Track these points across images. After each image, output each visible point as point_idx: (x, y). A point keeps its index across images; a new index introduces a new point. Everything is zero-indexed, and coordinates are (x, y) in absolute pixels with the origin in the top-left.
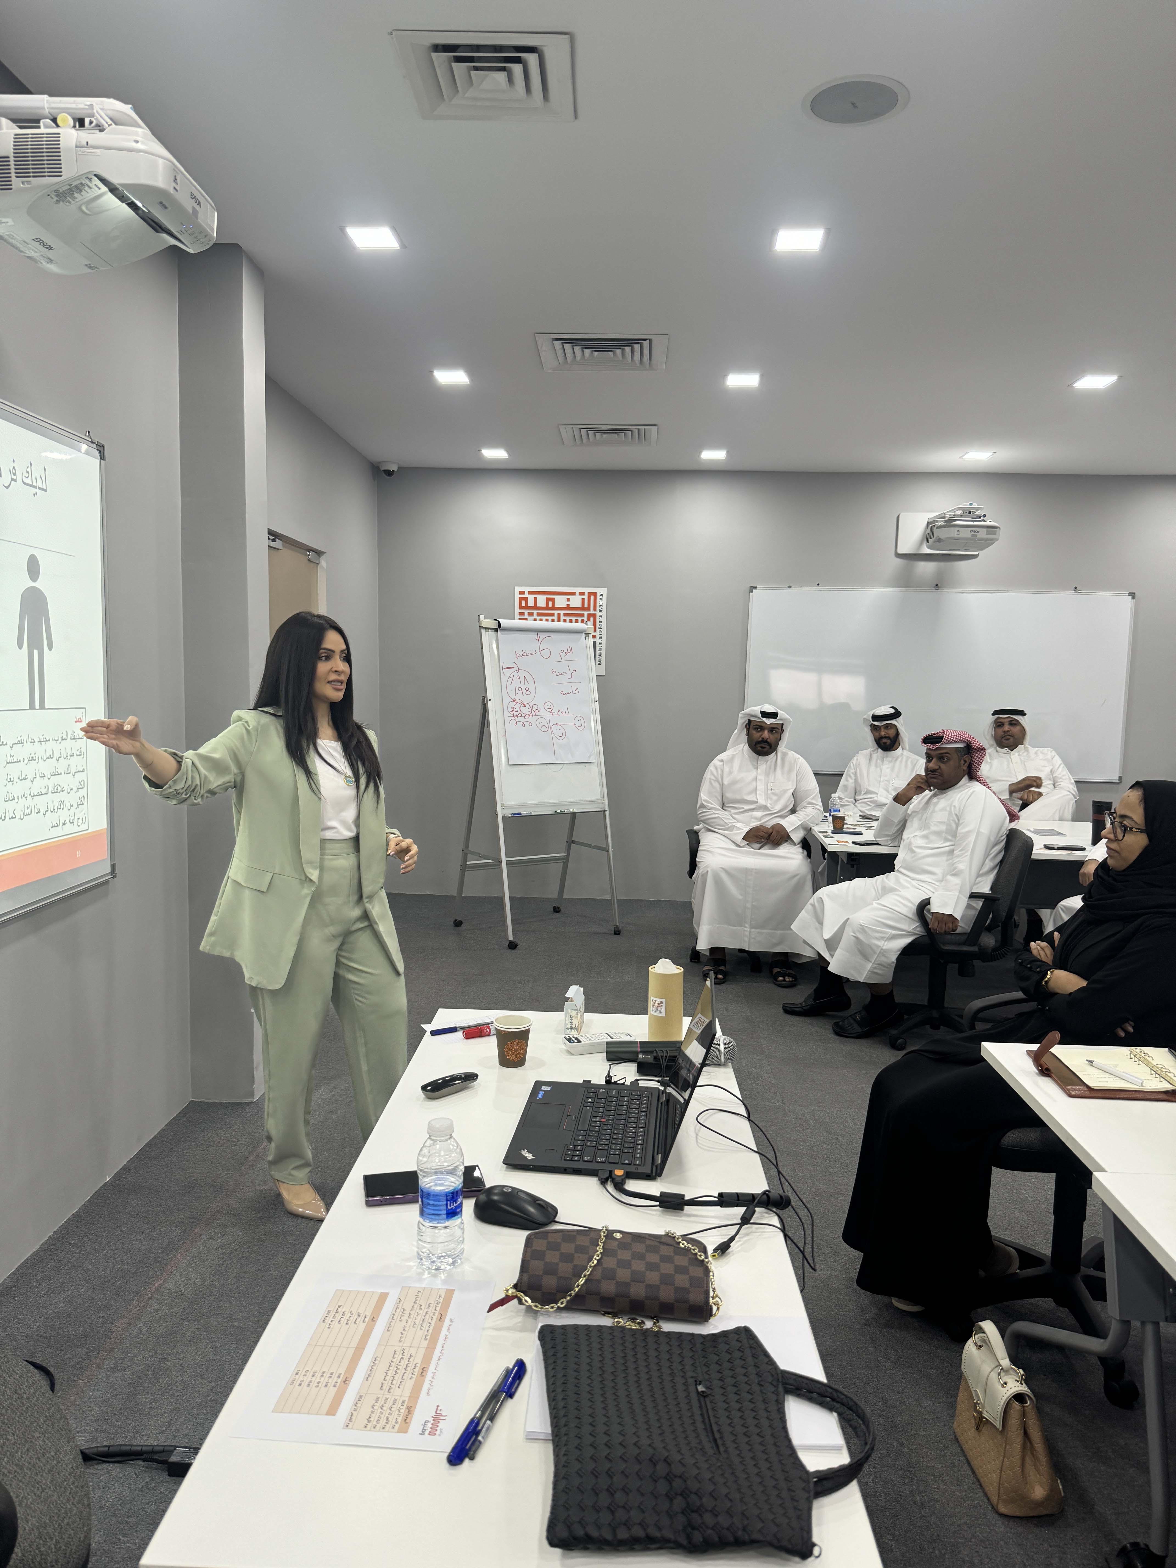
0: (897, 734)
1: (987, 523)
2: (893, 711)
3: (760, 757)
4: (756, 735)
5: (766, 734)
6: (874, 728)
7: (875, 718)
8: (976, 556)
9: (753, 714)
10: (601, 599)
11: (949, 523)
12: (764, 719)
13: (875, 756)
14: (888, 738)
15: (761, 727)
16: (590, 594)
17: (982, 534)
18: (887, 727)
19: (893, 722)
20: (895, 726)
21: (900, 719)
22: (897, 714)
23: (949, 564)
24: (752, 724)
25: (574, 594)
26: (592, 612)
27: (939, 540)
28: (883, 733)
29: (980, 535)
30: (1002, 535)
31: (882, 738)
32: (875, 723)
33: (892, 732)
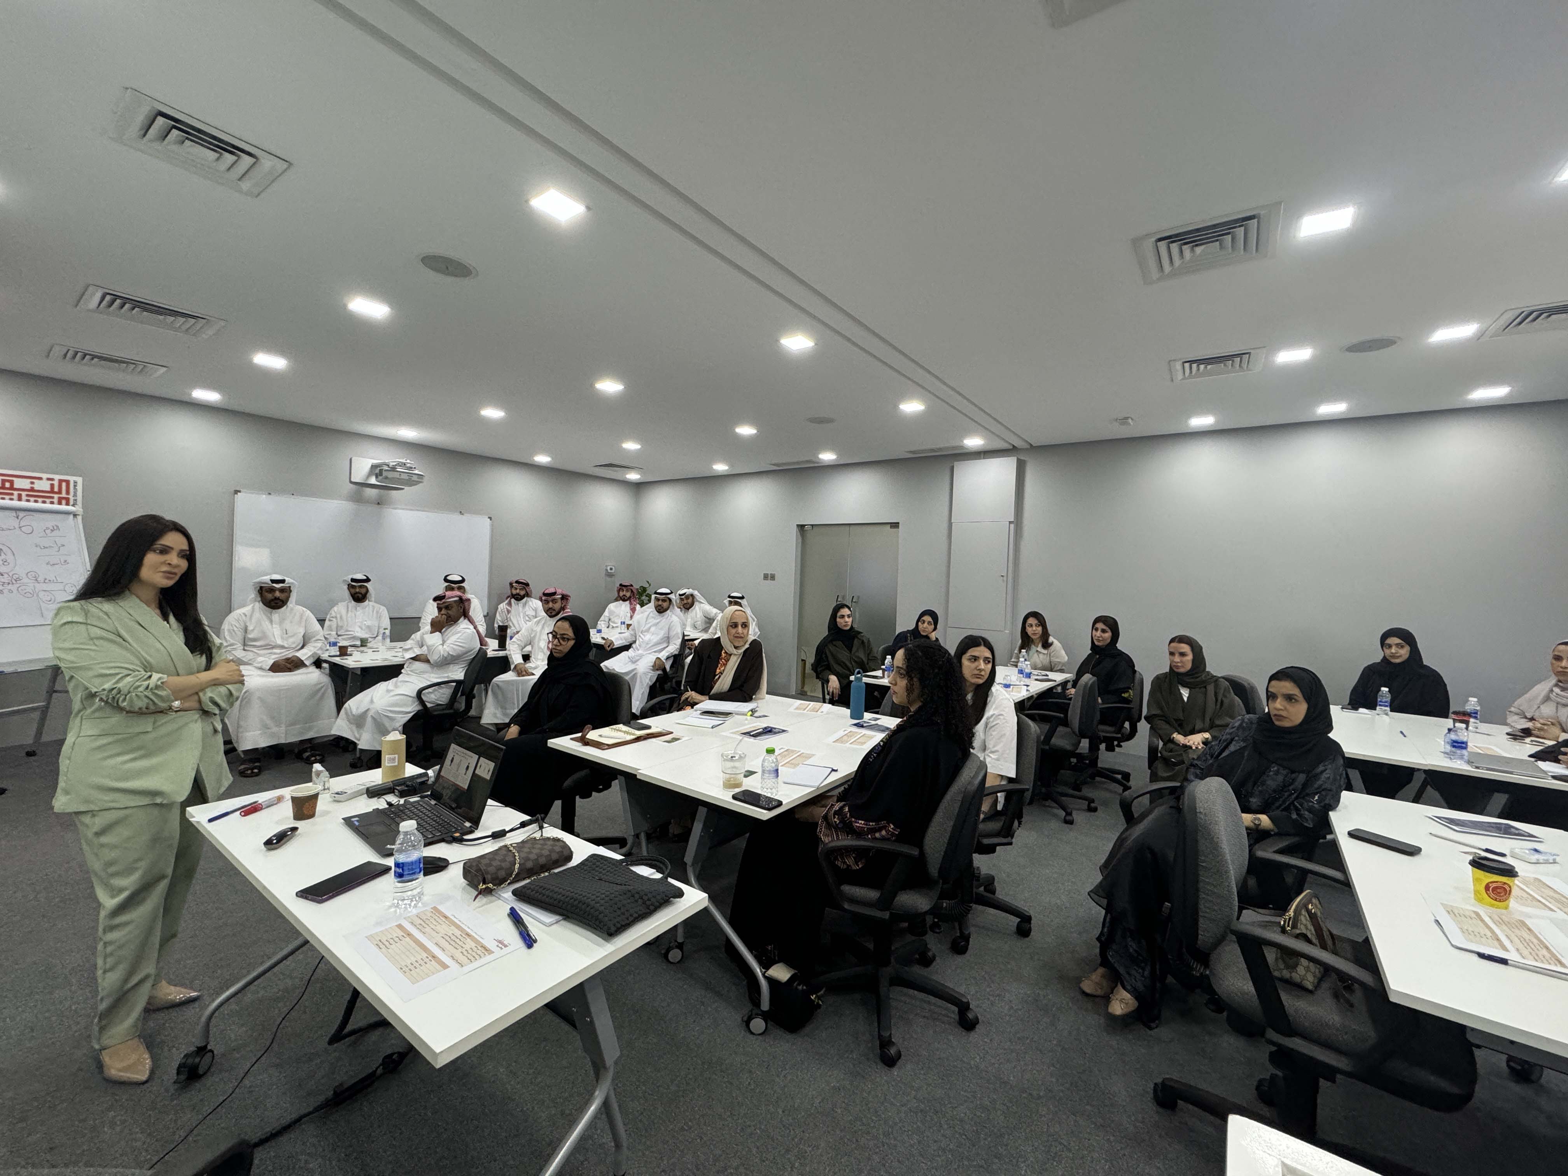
0: (367, 591)
1: (416, 472)
2: (365, 578)
3: (274, 611)
4: (269, 596)
5: (277, 594)
6: (350, 587)
7: (353, 580)
8: (403, 489)
9: (265, 581)
10: (75, 486)
11: (393, 469)
12: (274, 585)
13: (350, 605)
14: (361, 593)
15: (272, 590)
16: (61, 481)
17: (415, 478)
18: (360, 587)
19: (365, 584)
20: (366, 587)
21: (370, 583)
22: (368, 580)
23: (386, 492)
24: (264, 589)
25: (40, 479)
26: (64, 495)
27: (386, 478)
28: (358, 590)
29: (413, 479)
30: (425, 479)
31: (356, 593)
32: (353, 584)
33: (363, 591)
